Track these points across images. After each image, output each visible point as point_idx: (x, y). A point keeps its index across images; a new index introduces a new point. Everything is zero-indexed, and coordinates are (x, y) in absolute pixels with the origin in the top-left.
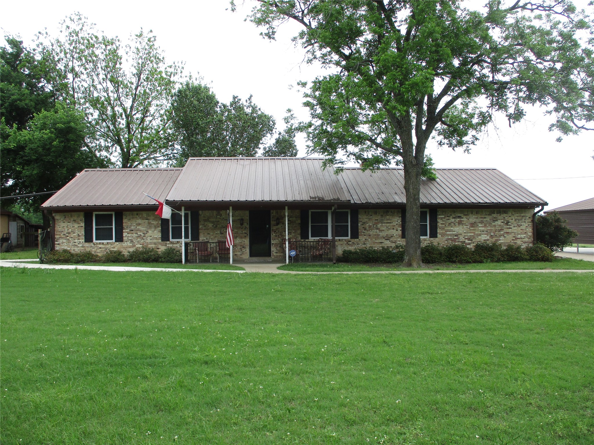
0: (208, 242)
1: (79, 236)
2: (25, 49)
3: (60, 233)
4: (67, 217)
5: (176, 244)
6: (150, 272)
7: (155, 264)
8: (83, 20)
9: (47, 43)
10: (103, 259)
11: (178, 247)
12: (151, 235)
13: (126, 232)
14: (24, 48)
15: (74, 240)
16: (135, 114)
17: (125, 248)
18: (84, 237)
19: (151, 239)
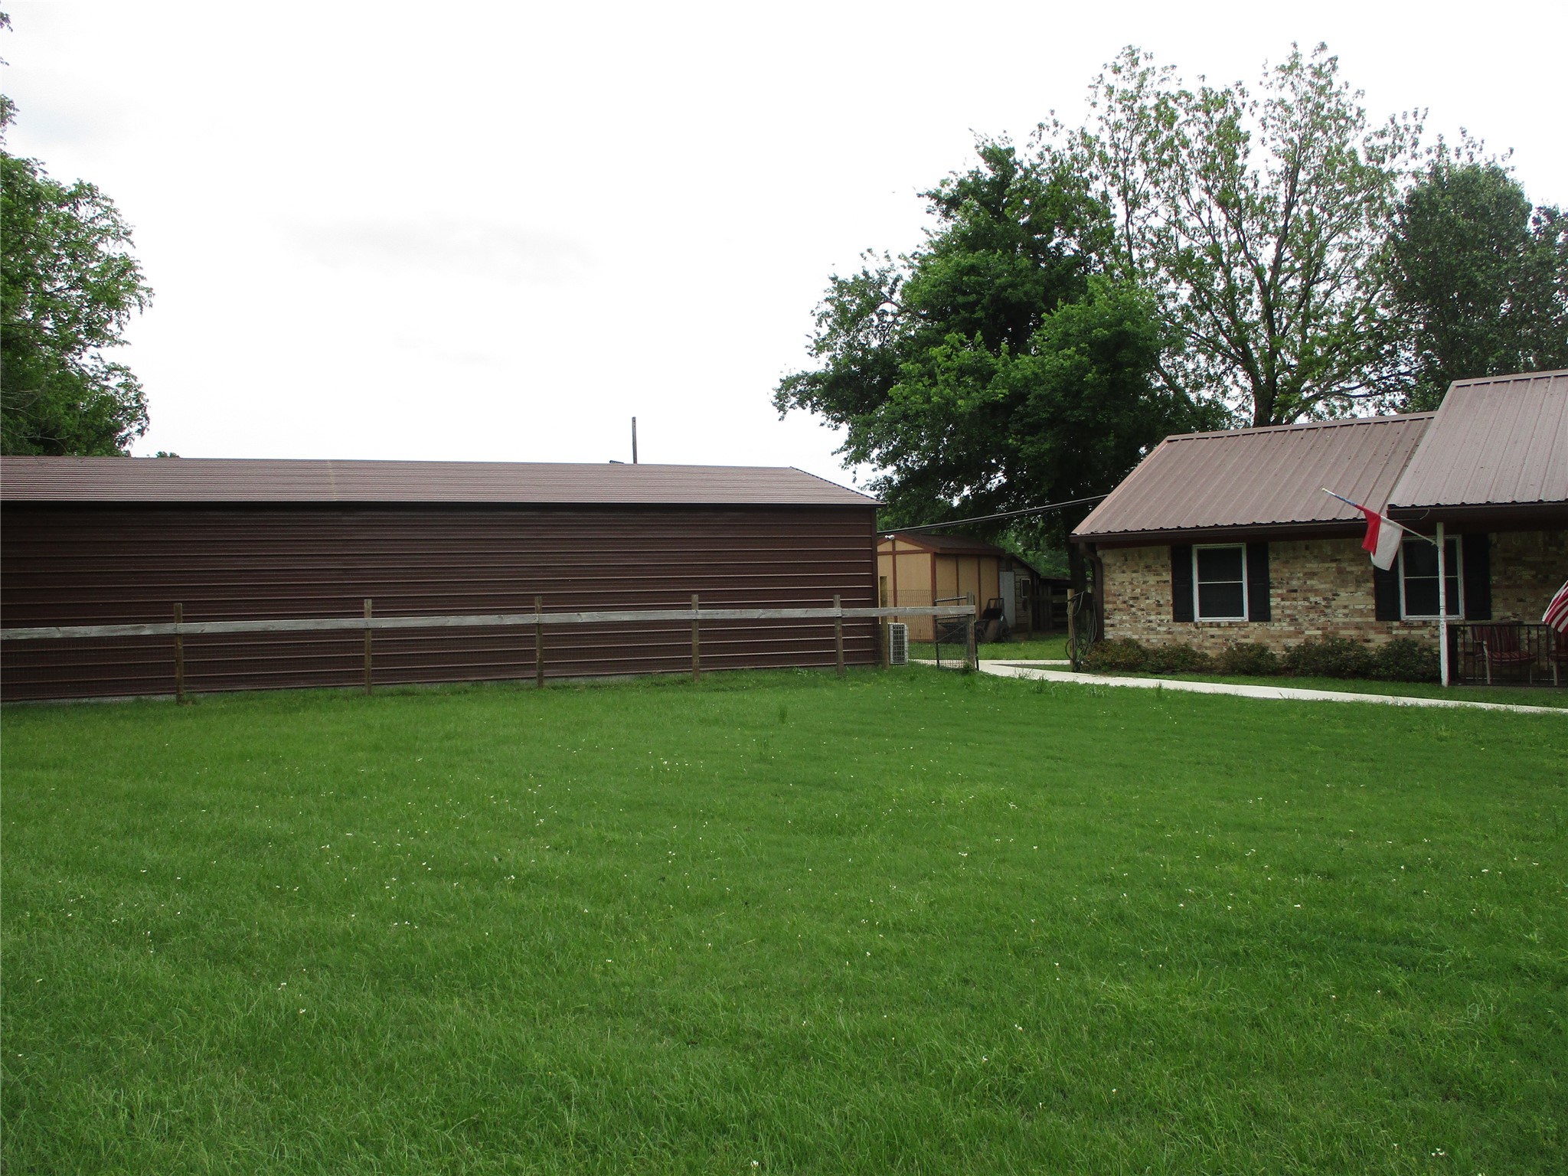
0: (1520, 624)
1: (1161, 606)
2: (1019, 164)
3: (1115, 599)
4: (1129, 558)
5: (1419, 628)
6: (1352, 705)
7: (1361, 683)
8: (1143, 65)
9: (1059, 144)
10: (1221, 665)
11: (1427, 636)
12: (1346, 603)
13: (1279, 595)
14: (1016, 163)
15: (1149, 614)
16: (1284, 282)
17: (1276, 638)
18: (1171, 609)
19: (1346, 615)
